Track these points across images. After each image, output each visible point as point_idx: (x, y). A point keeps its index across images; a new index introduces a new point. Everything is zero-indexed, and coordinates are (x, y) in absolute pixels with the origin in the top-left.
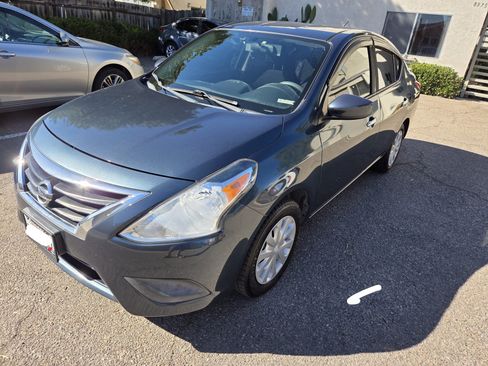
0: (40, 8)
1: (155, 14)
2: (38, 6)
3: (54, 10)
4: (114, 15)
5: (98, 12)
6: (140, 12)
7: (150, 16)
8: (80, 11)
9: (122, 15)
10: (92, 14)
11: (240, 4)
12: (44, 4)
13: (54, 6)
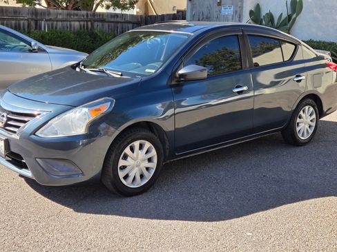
0: (24, 24)
1: (135, 20)
2: (22, 22)
3: (36, 24)
4: (92, 25)
5: (77, 24)
6: (119, 20)
7: (129, 22)
8: (60, 23)
9: (100, 24)
10: (70, 25)
11: (219, 4)
12: (27, 20)
13: (36, 21)
